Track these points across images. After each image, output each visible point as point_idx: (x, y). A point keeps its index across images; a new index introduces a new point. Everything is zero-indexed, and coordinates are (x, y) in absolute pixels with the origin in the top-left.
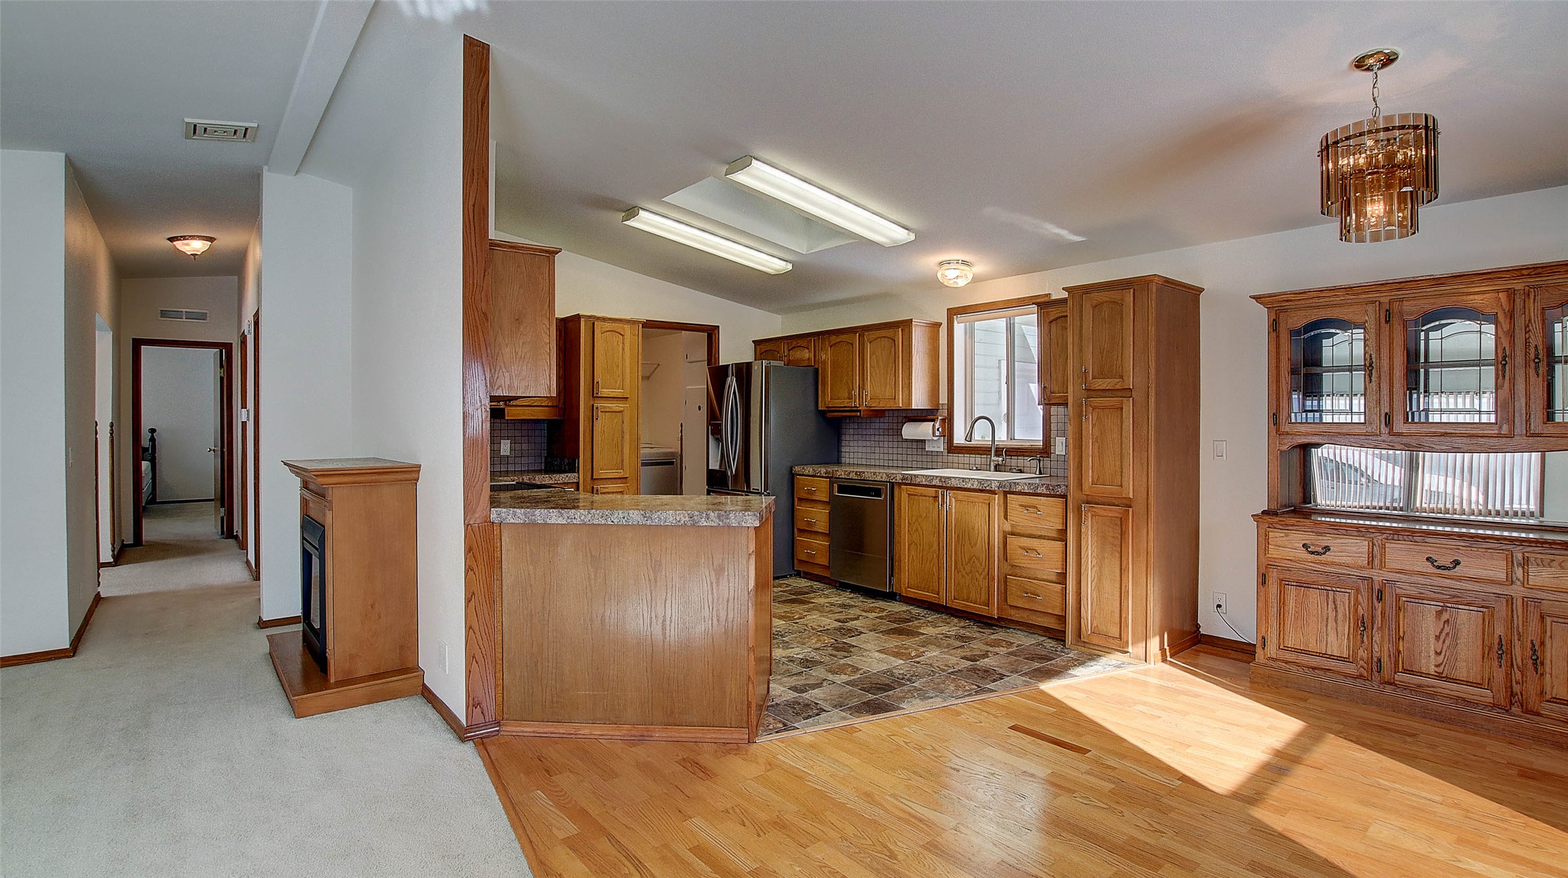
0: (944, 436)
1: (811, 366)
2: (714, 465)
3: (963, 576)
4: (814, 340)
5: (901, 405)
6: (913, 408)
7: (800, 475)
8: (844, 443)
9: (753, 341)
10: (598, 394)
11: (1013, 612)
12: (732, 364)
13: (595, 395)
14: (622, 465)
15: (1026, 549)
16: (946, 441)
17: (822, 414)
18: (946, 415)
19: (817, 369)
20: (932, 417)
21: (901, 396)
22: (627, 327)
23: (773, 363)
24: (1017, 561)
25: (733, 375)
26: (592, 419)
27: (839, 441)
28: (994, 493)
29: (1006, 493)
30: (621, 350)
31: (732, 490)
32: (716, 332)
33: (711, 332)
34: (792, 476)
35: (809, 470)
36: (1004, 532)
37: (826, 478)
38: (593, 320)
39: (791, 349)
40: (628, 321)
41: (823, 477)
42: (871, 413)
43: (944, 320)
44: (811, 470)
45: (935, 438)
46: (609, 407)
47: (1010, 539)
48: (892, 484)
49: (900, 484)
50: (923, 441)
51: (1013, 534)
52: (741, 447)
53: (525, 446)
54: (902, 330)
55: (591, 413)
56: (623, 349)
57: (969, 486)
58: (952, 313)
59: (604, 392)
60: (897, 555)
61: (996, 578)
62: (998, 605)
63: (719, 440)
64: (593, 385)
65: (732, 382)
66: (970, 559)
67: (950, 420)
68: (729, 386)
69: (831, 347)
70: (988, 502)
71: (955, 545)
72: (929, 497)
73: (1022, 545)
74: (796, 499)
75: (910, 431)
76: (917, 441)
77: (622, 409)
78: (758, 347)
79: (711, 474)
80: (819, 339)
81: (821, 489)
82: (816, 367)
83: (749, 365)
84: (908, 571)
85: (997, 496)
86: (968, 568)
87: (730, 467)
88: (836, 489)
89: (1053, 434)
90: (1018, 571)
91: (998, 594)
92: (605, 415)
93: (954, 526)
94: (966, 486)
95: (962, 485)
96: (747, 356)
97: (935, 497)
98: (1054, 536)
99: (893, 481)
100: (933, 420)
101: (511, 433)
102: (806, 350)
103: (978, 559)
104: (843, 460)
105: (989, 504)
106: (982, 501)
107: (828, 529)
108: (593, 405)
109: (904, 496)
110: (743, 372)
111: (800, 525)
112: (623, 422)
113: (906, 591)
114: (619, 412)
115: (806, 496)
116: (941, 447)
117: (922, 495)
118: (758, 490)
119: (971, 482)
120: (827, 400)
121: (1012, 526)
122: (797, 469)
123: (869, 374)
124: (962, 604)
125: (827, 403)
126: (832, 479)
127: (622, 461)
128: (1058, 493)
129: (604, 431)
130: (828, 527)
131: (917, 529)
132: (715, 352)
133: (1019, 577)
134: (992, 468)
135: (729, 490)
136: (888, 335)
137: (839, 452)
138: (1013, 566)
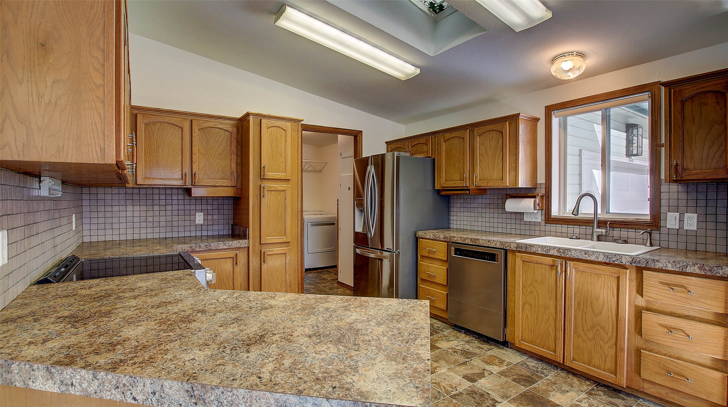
0: (542, 210)
1: (430, 157)
2: (359, 229)
3: (584, 341)
4: (432, 138)
5: (508, 185)
6: (519, 187)
7: (423, 238)
8: (452, 214)
9: (386, 142)
10: (264, 176)
11: (646, 385)
12: (371, 156)
13: (262, 178)
14: (285, 232)
15: (670, 329)
16: (544, 213)
17: (438, 191)
18: (544, 192)
19: (434, 159)
20: (532, 195)
21: (508, 177)
22: (289, 124)
23: (402, 154)
24: (655, 337)
25: (371, 164)
26: (260, 196)
27: (449, 212)
28: (624, 267)
29: (640, 270)
30: (283, 143)
31: (371, 248)
32: (360, 135)
33: (356, 136)
34: (417, 239)
35: (430, 234)
36: (636, 306)
37: (444, 241)
38: (260, 117)
39: (414, 146)
40: (290, 120)
41: (441, 241)
42: (477, 191)
43: (542, 116)
44: (432, 235)
45: (535, 212)
46: (274, 187)
47: (646, 315)
48: (506, 251)
49: (513, 252)
50: (522, 214)
51: (648, 309)
52: (378, 217)
53: (215, 217)
54: (509, 124)
55: (259, 192)
56: (286, 141)
57: (593, 258)
58: (549, 110)
59: (269, 174)
60: (511, 311)
61: (626, 349)
62: (627, 375)
63: (362, 212)
64: (261, 169)
65: (371, 169)
66: (593, 327)
67: (548, 197)
68: (369, 172)
69: (445, 142)
70: (616, 275)
71: (575, 311)
72: (546, 265)
73: (663, 322)
74: (419, 256)
75: (511, 205)
76: (516, 213)
77: (285, 188)
78: (389, 146)
79: (356, 234)
80: (435, 137)
81: (441, 251)
82: (433, 157)
83: (383, 156)
84: (522, 327)
85: (628, 271)
86: (590, 335)
87: (370, 231)
88: (453, 253)
89: (663, 209)
90: (654, 347)
91: (627, 365)
92: (271, 194)
93: (573, 294)
94: (588, 259)
95: (584, 257)
96: (382, 150)
97: (553, 266)
98: (712, 319)
99: (507, 248)
100: (534, 197)
101: (204, 207)
102: (425, 146)
103: (603, 328)
104: (452, 226)
105: (618, 278)
106: (609, 274)
107: (446, 282)
108: (261, 185)
109: (519, 263)
110: (379, 161)
111: (421, 275)
112: (285, 199)
113: (520, 344)
114: (282, 191)
115: (426, 254)
116: (539, 218)
117: (537, 263)
118: (391, 249)
119: (596, 255)
120: (442, 182)
121: (647, 301)
122: (420, 234)
123: (478, 160)
124: (584, 366)
125: (442, 184)
126: (449, 243)
127: (285, 229)
128: (718, 275)
129: (270, 206)
130: (446, 280)
131: (532, 292)
132: (360, 150)
133: (656, 353)
134: (595, 238)
135: (369, 248)
136: (496, 128)
137: (449, 220)
138: (647, 341)
